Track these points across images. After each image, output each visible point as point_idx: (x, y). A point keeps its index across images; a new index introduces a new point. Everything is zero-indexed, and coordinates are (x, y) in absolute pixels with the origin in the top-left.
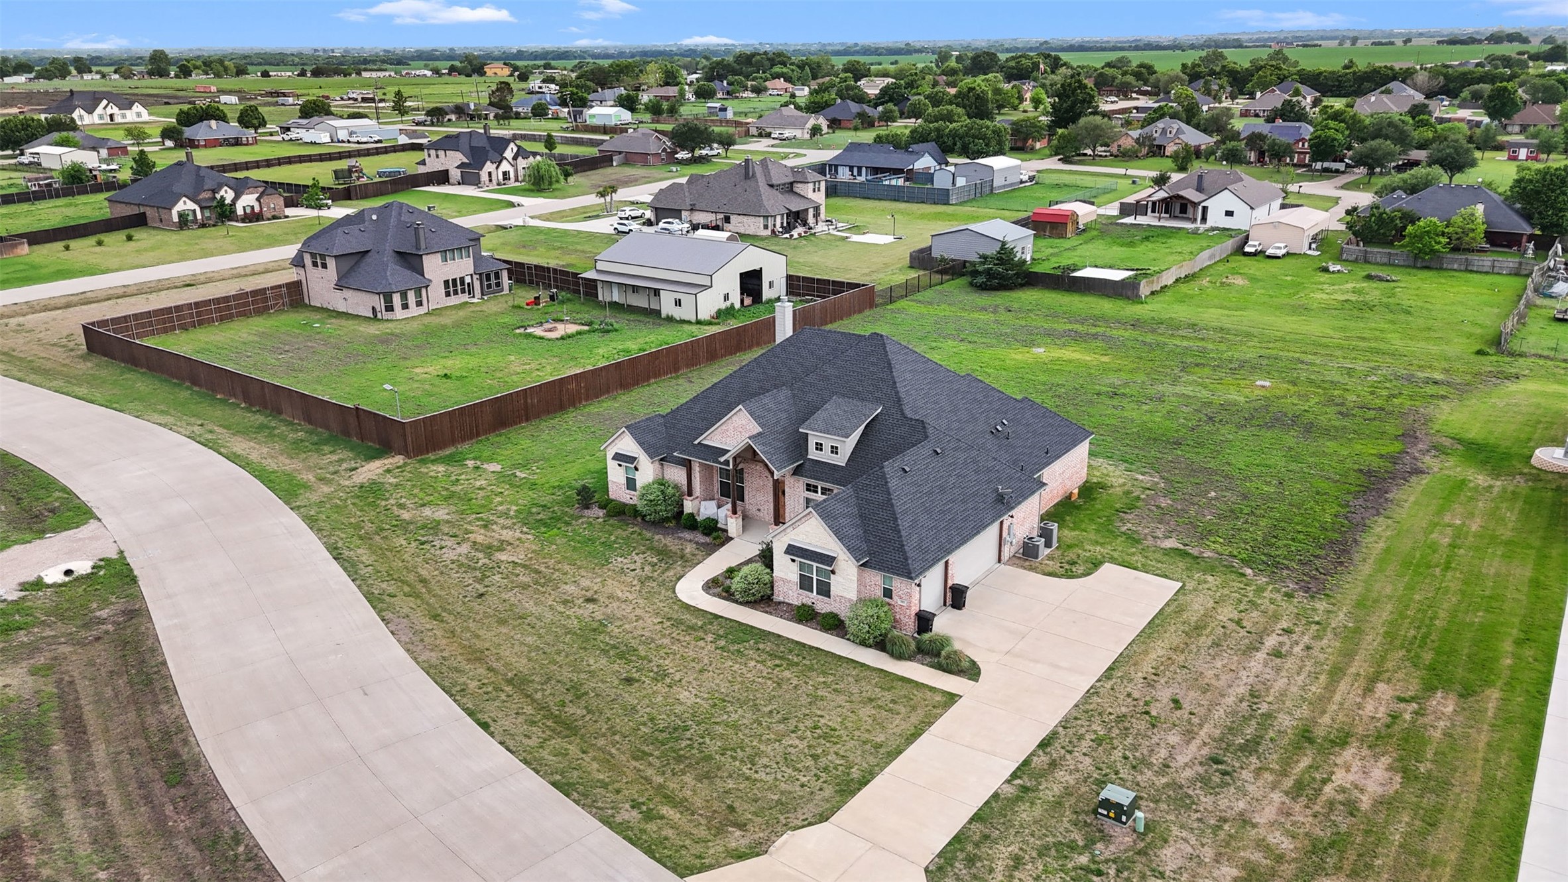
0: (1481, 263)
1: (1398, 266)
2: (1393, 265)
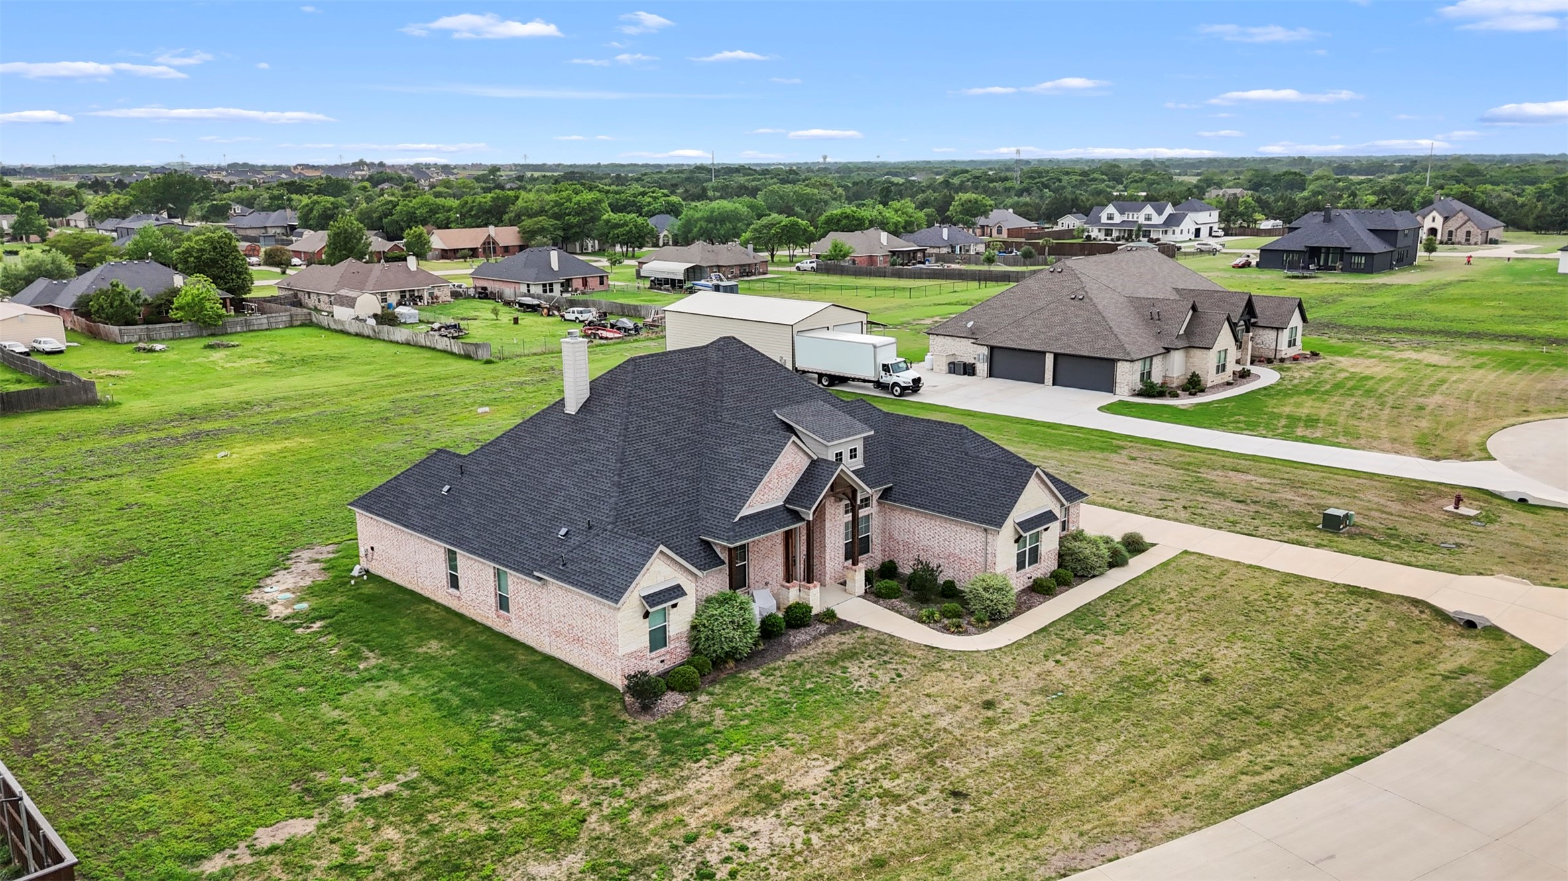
0: (259, 322)
1: (184, 338)
2: (180, 338)
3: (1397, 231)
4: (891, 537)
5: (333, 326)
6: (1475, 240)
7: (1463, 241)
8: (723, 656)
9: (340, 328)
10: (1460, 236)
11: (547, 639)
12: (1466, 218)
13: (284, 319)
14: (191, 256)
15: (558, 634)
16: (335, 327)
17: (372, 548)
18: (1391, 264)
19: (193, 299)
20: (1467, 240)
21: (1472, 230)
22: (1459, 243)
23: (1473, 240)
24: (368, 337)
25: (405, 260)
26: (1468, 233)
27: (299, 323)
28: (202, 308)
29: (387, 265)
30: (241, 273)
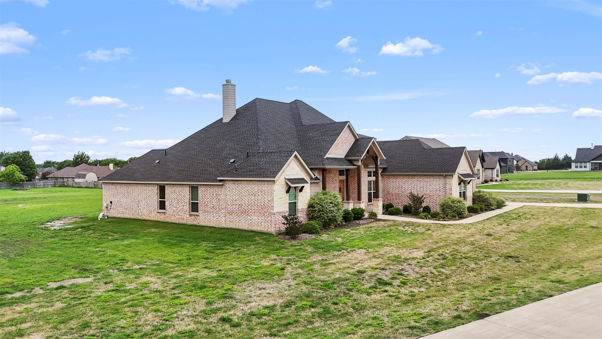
3: (507, 159)
4: (388, 193)
5: (74, 185)
6: (529, 169)
7: (525, 169)
8: (328, 221)
9: (78, 186)
10: (524, 167)
11: (224, 219)
12: (525, 161)
13: (52, 183)
14: (10, 160)
15: (231, 213)
16: (76, 186)
17: (111, 202)
18: (507, 171)
19: (9, 172)
20: (527, 169)
21: (528, 165)
22: (524, 170)
23: (528, 169)
24: (92, 188)
25: (109, 165)
26: (527, 166)
27: (58, 185)
28: (13, 175)
29: (100, 167)
30: (32, 168)
